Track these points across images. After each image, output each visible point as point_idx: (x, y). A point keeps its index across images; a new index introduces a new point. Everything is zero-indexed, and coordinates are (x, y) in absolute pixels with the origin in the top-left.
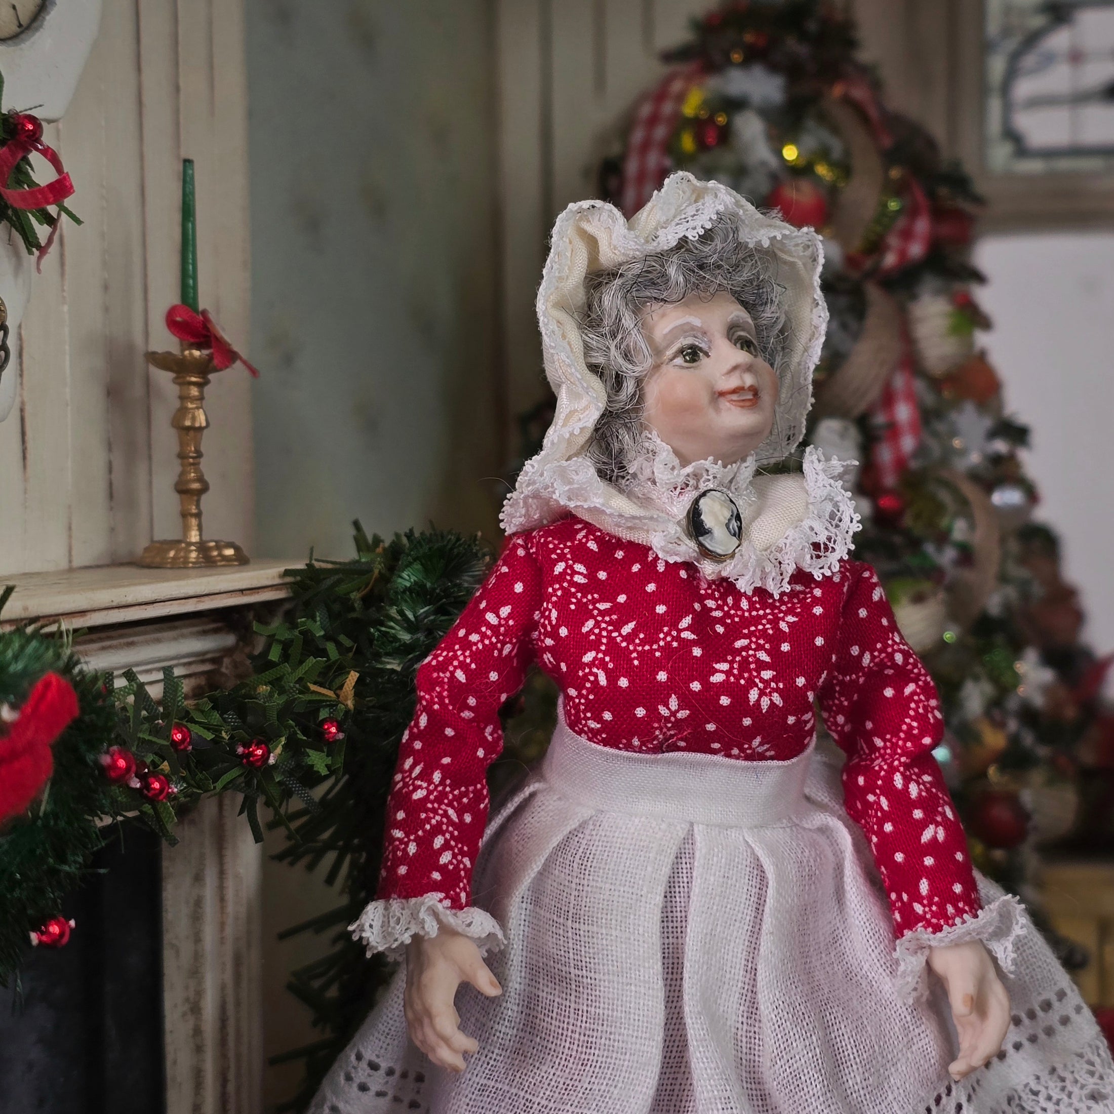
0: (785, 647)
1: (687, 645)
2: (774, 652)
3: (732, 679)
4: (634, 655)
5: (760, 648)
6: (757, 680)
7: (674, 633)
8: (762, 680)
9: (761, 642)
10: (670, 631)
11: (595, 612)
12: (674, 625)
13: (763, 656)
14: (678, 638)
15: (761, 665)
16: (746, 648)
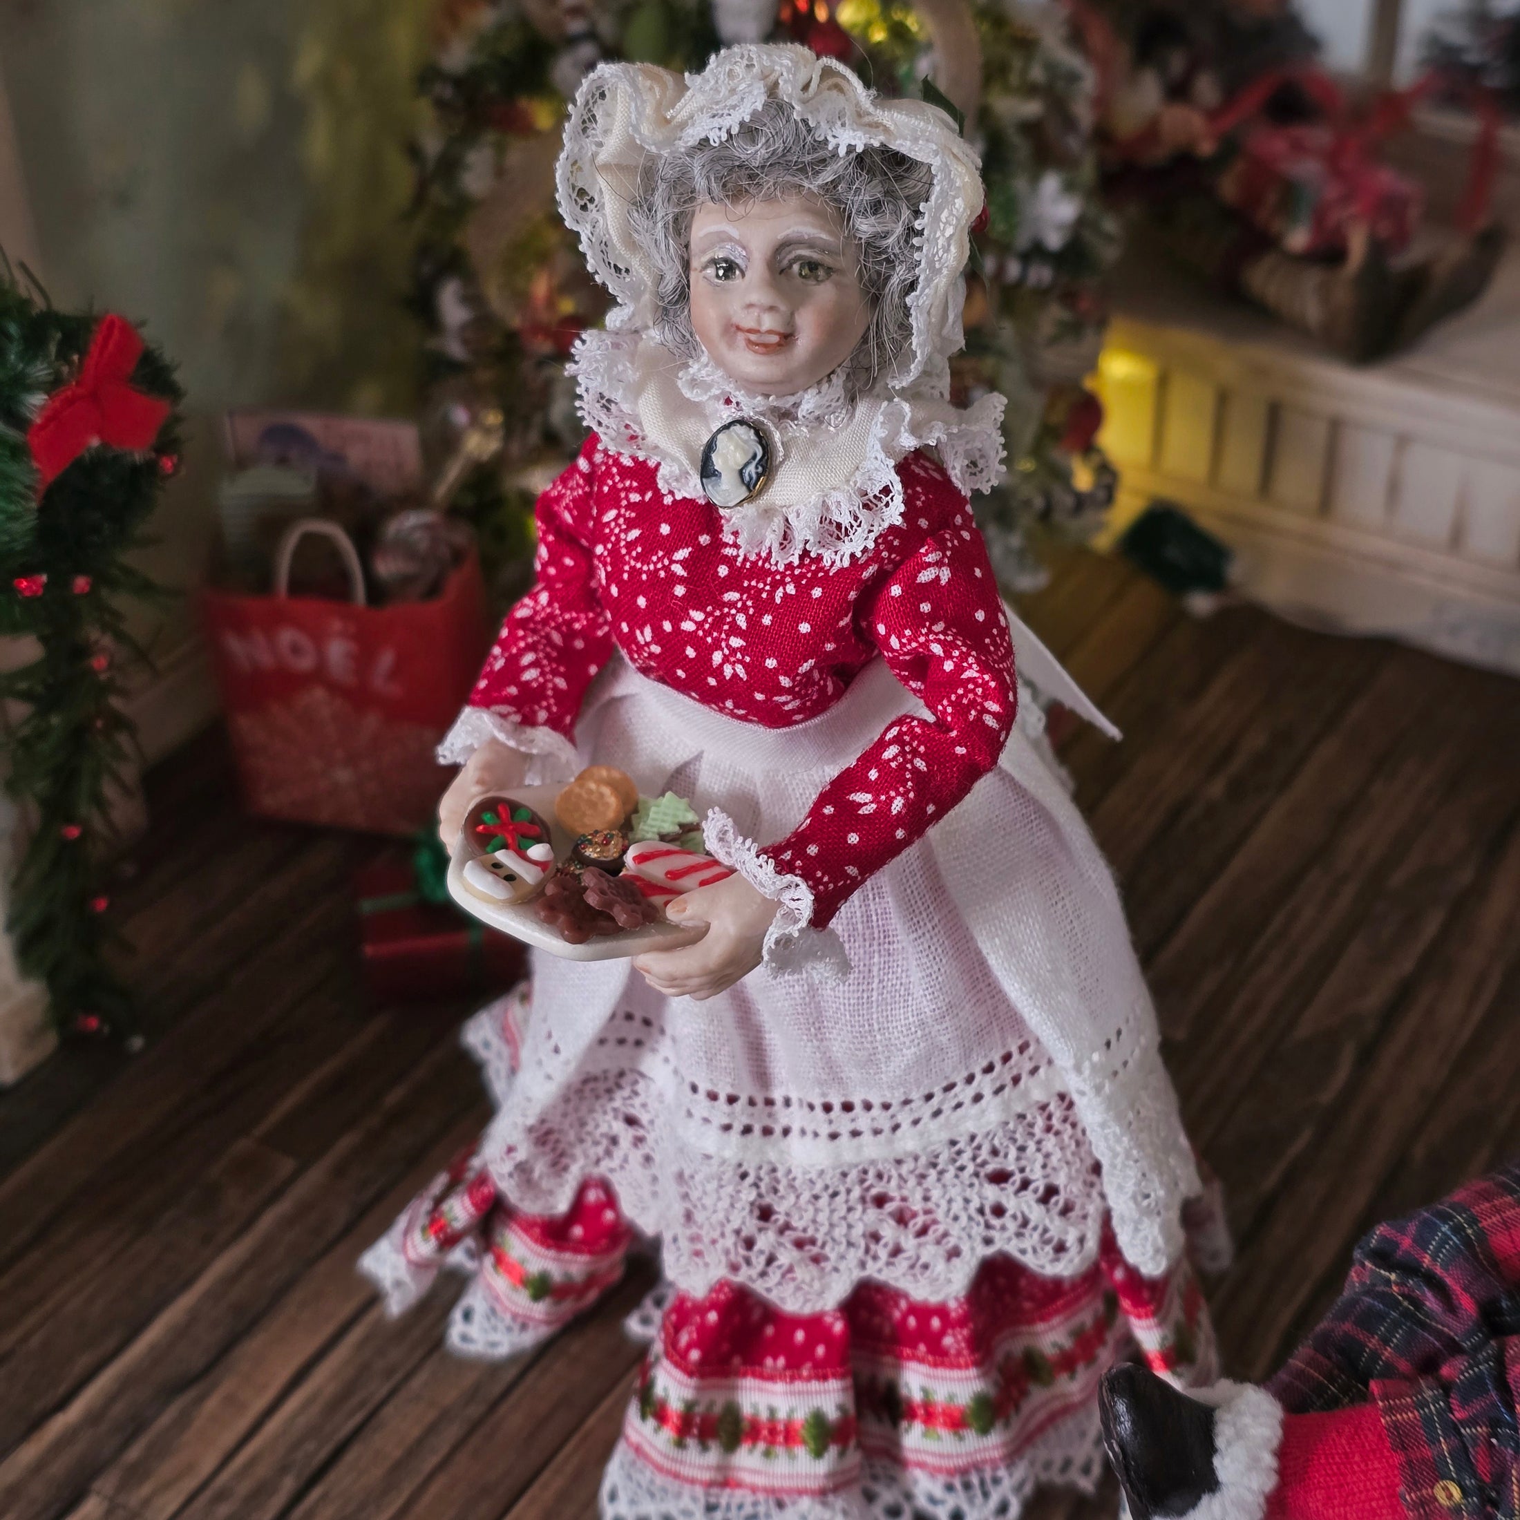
0: (767, 620)
1: (673, 579)
2: (753, 621)
3: (701, 633)
4: (627, 568)
5: (744, 609)
6: (723, 644)
7: (666, 562)
8: (728, 646)
9: (749, 603)
10: (663, 557)
11: (624, 503)
12: (669, 553)
13: (741, 621)
14: (667, 569)
15: (735, 630)
16: (732, 605)
